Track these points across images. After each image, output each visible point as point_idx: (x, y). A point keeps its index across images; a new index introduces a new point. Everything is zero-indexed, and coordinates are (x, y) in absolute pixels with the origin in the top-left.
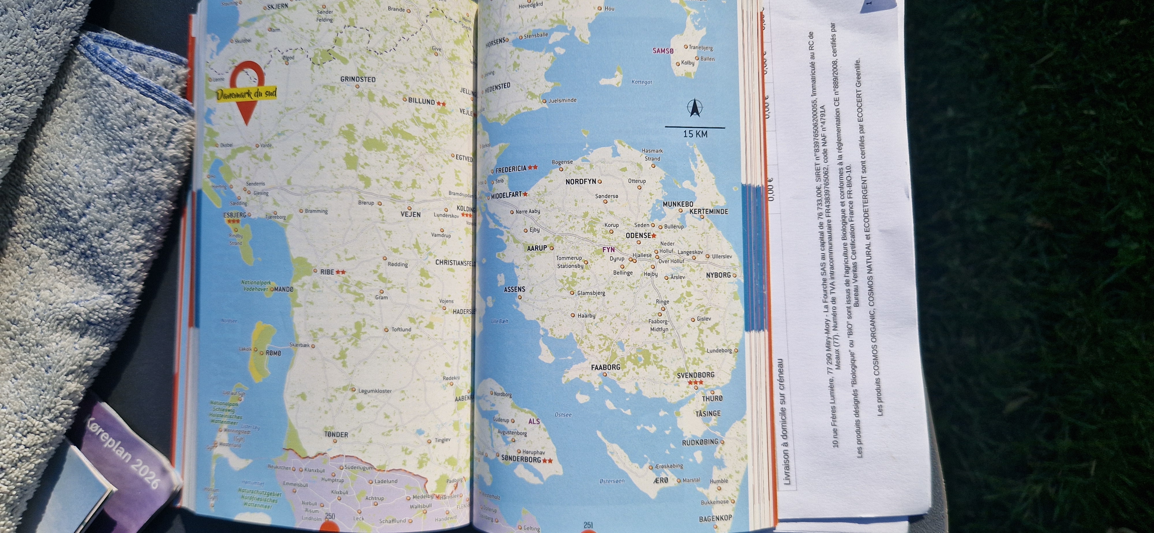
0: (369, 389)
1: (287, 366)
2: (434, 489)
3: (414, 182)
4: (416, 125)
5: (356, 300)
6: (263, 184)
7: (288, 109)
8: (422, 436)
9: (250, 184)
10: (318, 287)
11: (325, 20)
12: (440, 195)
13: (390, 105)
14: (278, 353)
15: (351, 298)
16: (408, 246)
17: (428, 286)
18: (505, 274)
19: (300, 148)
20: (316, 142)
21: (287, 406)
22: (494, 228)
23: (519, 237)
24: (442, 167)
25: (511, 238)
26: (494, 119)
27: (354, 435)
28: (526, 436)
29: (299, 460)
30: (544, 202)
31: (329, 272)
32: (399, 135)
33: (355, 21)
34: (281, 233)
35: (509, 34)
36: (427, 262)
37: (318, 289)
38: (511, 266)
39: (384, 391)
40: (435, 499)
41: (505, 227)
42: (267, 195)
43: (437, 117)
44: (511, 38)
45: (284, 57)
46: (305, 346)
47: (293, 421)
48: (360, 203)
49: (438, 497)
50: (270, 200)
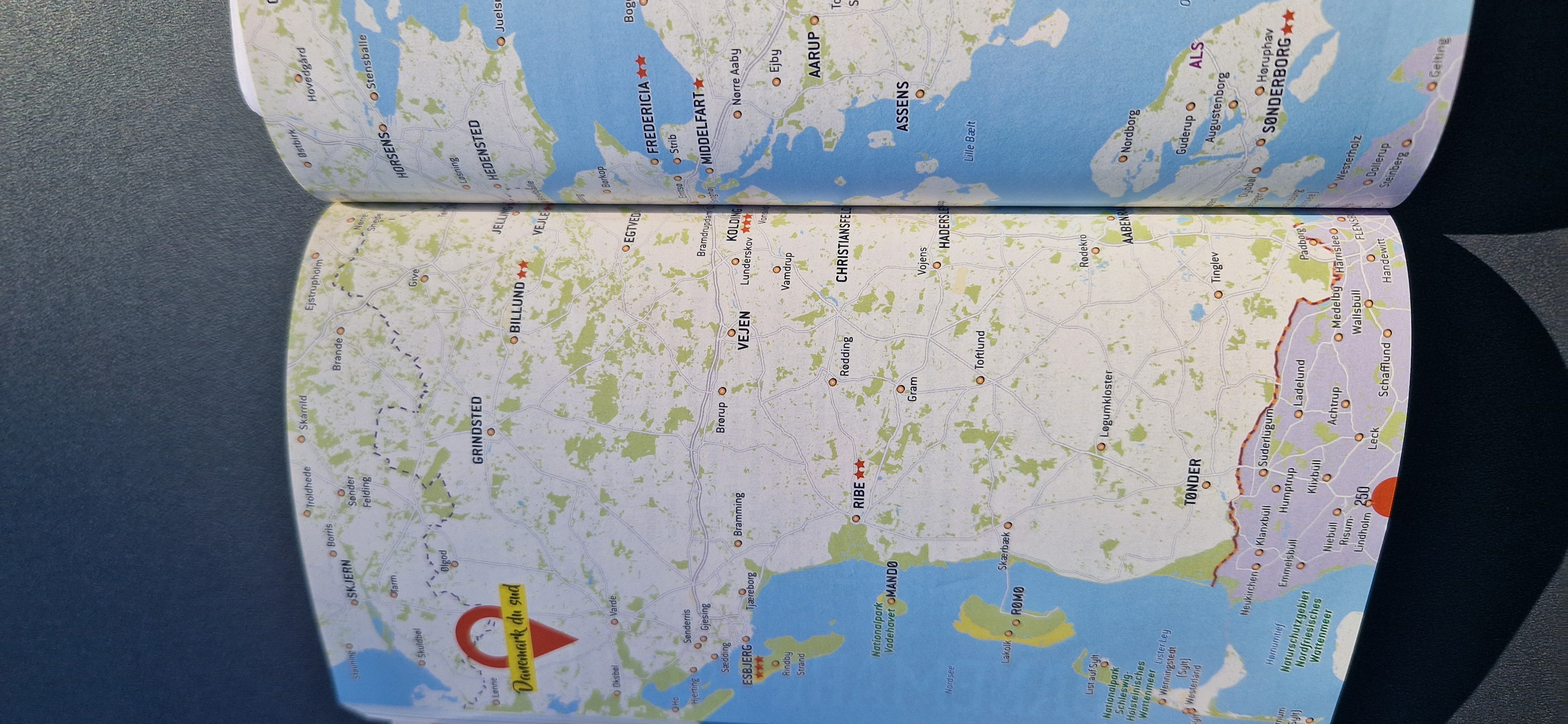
0: (1102, 417)
1: (1045, 574)
2: (1322, 285)
3: (678, 323)
4: (564, 319)
5: (918, 440)
6: (687, 613)
7: (542, 564)
8: (1205, 307)
9: (688, 637)
10: (889, 513)
11: (366, 492)
12: (706, 272)
13: (526, 369)
14: (1018, 592)
15: (912, 449)
16: (808, 335)
17: (890, 296)
18: (869, 131)
19: (616, 543)
20: (603, 512)
21: (1126, 576)
22: (771, 158)
23: (791, 97)
24: (648, 269)
25: (793, 116)
26: (547, 159)
27: (1198, 447)
28: (1227, 75)
29: (1238, 556)
30: (715, 40)
31: (859, 491)
32: (584, 352)
33: (365, 434)
34: (782, 581)
35: (370, 123)
36: (841, 300)
37: (894, 514)
38: (853, 115)
39: (1109, 387)
40: (1342, 283)
41: (770, 130)
42: (709, 606)
43: (548, 278)
44: (378, 119)
45: (444, 569)
46: (1006, 541)
47: (1158, 566)
48: (721, 430)
49: (1338, 278)
50: (717, 601)
